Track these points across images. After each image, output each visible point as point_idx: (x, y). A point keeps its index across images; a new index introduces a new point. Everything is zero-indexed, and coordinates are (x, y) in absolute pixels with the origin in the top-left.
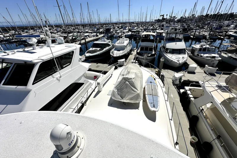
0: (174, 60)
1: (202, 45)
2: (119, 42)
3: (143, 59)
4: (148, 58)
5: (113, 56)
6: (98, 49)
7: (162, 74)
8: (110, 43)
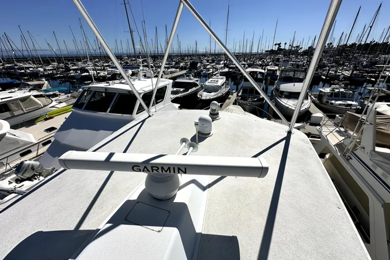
0: (290, 107)
2: (211, 81)
3: (246, 104)
4: (253, 103)
8: (198, 83)
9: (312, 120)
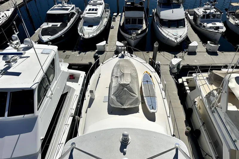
0: (171, 38)
1: (205, 9)
2: (90, 10)
3: (131, 38)
4: (138, 37)
5: (83, 38)
6: (59, 24)
7: (157, 62)
8: (74, 11)
9: (190, 49)
